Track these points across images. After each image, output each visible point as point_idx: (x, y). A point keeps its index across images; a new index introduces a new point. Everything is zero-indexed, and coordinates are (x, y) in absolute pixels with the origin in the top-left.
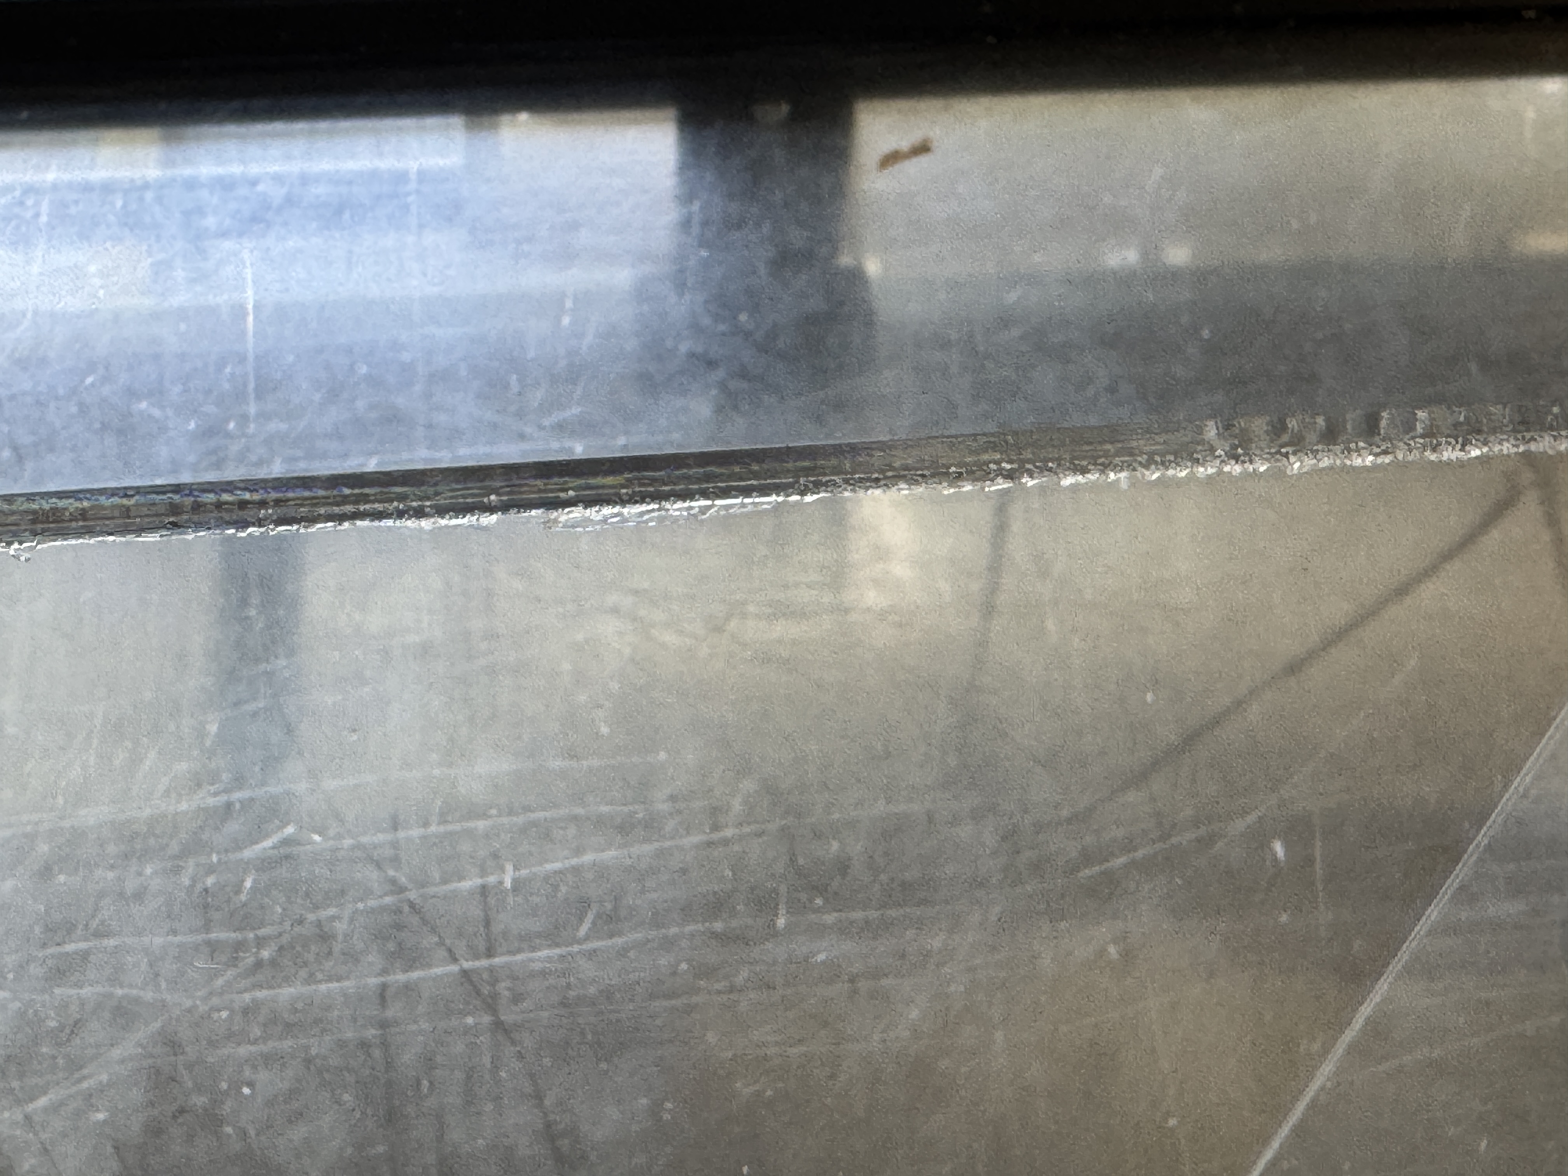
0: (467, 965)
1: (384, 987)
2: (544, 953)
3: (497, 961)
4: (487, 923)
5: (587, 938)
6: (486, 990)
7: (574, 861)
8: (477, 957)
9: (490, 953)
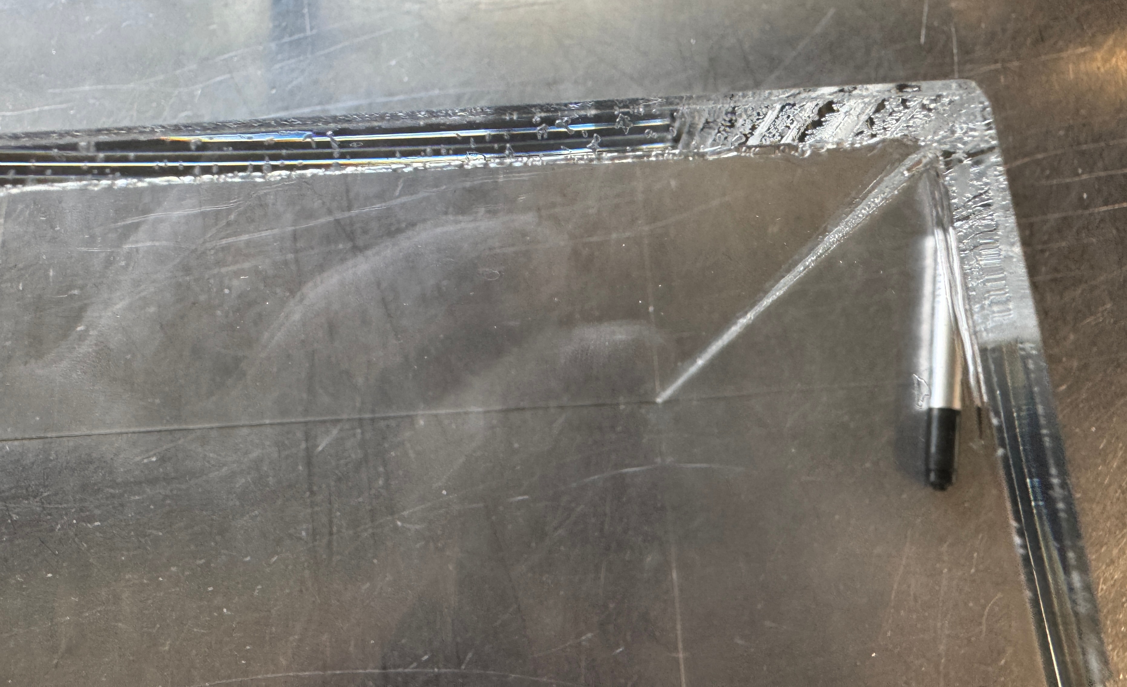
0: (339, 215)
1: (295, 231)
2: (378, 206)
3: (354, 212)
5: (399, 196)
6: (348, 229)
8: (343, 211)
9: (349, 208)
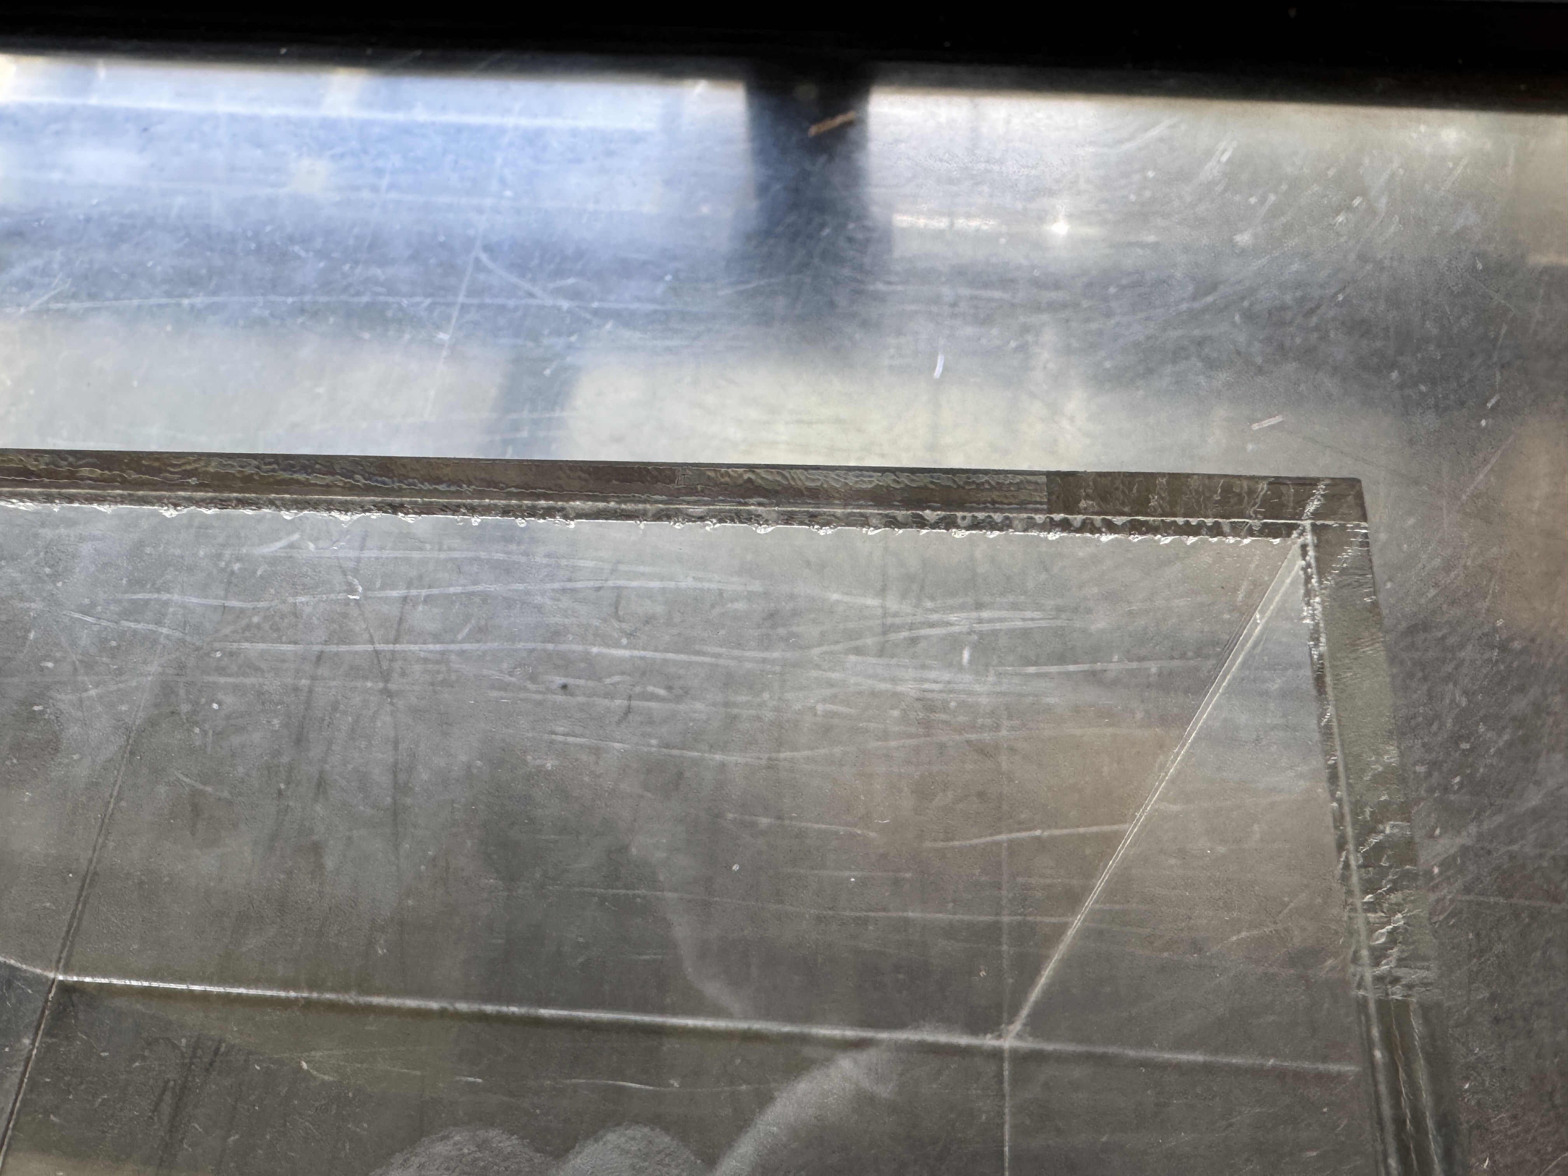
0: (380, 647)
2: (431, 647)
3: (398, 647)
4: (401, 621)
5: (462, 641)
6: (385, 665)
7: (471, 588)
8: (387, 642)
9: (396, 641)
